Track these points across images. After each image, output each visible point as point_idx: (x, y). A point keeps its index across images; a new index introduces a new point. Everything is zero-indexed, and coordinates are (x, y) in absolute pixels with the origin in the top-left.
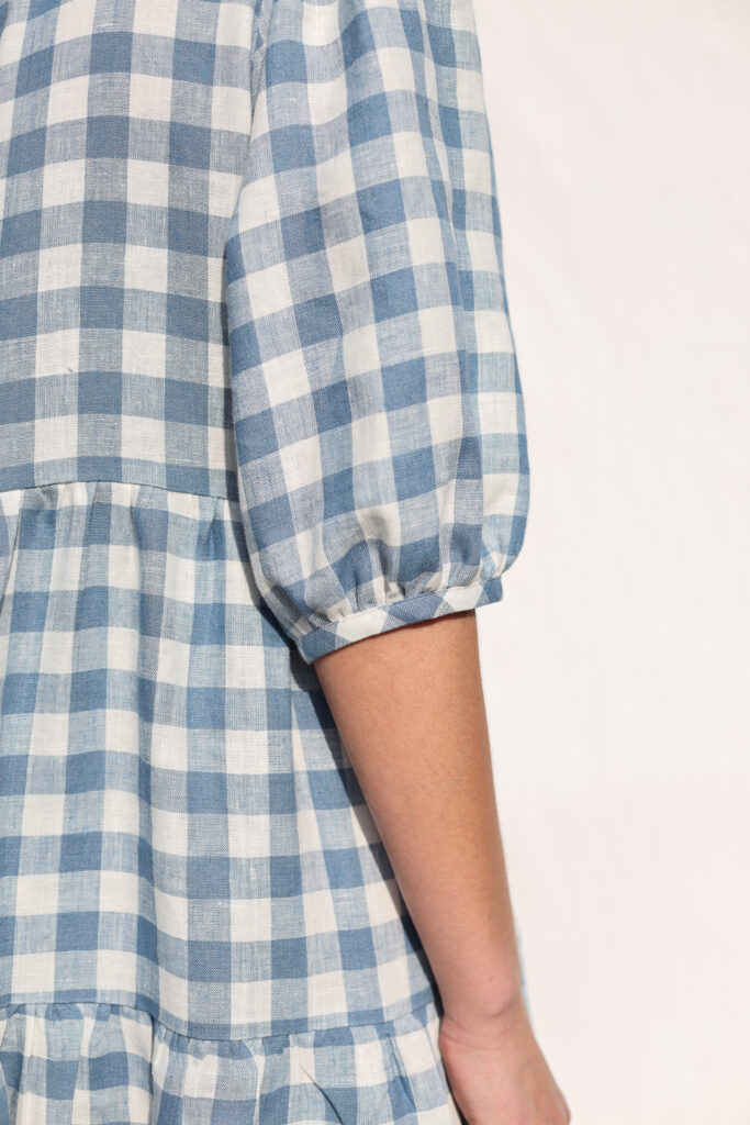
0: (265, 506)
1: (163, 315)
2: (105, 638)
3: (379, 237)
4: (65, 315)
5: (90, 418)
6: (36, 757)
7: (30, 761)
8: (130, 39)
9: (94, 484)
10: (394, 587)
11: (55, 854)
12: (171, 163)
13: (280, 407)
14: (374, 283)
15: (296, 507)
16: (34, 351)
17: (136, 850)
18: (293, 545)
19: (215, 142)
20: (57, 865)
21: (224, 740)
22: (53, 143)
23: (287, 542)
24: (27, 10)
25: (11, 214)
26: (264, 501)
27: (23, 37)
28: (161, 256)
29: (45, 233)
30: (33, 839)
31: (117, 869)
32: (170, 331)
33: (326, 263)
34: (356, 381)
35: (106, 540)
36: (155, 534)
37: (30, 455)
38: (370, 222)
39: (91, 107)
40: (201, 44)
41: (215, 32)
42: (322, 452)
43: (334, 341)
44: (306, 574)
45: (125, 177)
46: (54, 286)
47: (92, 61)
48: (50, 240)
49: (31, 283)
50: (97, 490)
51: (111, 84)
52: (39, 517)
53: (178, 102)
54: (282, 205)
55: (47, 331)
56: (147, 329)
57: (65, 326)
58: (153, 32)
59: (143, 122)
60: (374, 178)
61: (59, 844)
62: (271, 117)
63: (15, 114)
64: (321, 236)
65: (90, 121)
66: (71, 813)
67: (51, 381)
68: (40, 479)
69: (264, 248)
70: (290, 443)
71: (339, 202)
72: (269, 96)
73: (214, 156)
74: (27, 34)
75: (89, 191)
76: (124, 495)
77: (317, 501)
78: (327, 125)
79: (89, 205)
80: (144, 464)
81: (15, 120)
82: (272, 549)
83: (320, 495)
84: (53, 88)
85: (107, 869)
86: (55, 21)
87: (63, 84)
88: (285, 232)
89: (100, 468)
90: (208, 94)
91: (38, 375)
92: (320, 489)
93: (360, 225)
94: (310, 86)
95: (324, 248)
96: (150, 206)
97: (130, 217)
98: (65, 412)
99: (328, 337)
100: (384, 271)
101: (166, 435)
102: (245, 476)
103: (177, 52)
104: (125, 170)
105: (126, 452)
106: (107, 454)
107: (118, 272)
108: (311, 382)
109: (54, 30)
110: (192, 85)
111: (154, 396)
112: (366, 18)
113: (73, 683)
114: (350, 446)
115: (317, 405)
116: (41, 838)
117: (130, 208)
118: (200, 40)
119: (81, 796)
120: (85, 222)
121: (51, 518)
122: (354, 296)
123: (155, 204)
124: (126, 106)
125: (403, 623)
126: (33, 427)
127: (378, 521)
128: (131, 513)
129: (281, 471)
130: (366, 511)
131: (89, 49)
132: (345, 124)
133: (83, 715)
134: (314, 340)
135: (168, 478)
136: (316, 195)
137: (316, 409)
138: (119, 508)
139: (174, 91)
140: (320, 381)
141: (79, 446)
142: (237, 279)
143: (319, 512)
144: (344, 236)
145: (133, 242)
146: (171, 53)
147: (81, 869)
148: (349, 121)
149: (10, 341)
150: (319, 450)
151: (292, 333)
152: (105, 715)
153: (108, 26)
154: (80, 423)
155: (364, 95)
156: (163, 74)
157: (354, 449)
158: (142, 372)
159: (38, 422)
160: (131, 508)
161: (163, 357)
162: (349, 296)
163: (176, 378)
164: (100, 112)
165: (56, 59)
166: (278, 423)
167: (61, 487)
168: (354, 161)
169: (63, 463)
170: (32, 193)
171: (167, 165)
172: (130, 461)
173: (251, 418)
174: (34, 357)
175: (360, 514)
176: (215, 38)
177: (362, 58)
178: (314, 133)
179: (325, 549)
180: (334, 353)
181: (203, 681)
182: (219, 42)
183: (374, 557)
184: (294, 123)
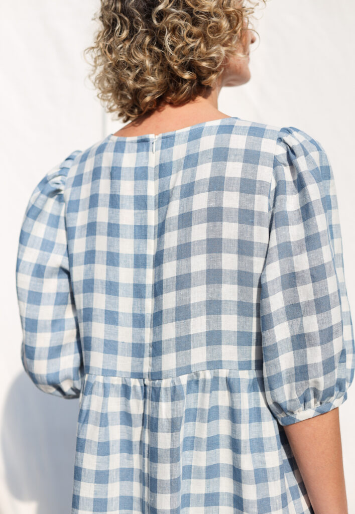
0: (274, 376)
1: (236, 309)
2: (218, 424)
3: (317, 284)
4: (201, 311)
5: (211, 347)
6: (195, 466)
7: (193, 468)
8: (222, 209)
9: (213, 371)
10: (318, 403)
11: (203, 500)
12: (238, 254)
13: (279, 342)
14: (316, 300)
15: (284, 376)
16: (190, 325)
17: (232, 499)
18: (283, 389)
19: (255, 246)
20: (203, 504)
21: (264, 456)
22: (194, 248)
23: (280, 388)
24: (179, 196)
25: (179, 274)
26: (273, 374)
27: (178, 206)
28: (235, 288)
29: (192, 281)
30: (194, 495)
31: (225, 505)
32: (239, 314)
33: (297, 292)
34: (309, 335)
35: (217, 389)
36: (236, 387)
37: (190, 362)
38: (314, 279)
39: (208, 235)
40: (248, 210)
41: (254, 206)
42: (295, 357)
43: (299, 319)
44: (287, 399)
45: (221, 260)
46: (196, 301)
47: (208, 218)
48: (194, 284)
49: (188, 300)
50: (214, 372)
51: (215, 226)
52: (193, 382)
53: (240, 232)
54: (281, 271)
55: (194, 317)
56: (230, 314)
57: (201, 315)
58: (230, 206)
59: (228, 240)
60: (316, 263)
61: (204, 497)
62: (278, 239)
63: (178, 236)
64: (295, 282)
65: (208, 240)
66: (208, 487)
67: (196, 335)
68: (193, 370)
69: (275, 287)
70: (283, 354)
71: (303, 271)
72: (277, 232)
73: (255, 251)
74: (180, 205)
75: (208, 266)
76: (223, 373)
77: (292, 375)
78: (297, 242)
79: (208, 271)
80: (230, 362)
81: (178, 238)
82: (275, 391)
83: (293, 373)
84: (193, 227)
85: (222, 505)
86: (192, 201)
87: (197, 226)
88: (282, 280)
89: (215, 364)
90: (252, 229)
91: (192, 333)
92: (293, 370)
93: (311, 280)
94: (290, 227)
95: (297, 287)
96: (231, 270)
97: (223, 274)
98: (201, 345)
99: (297, 318)
100: (319, 296)
101: (238, 351)
102: (267, 366)
103: (239, 213)
104: (221, 257)
105: (223, 359)
106: (217, 359)
107: (219, 294)
108: (291, 333)
109: (192, 205)
110: (246, 226)
111: (233, 338)
112: (312, 205)
113: (207, 441)
114: (306, 356)
115: (292, 341)
116: (197, 494)
117: (223, 271)
118: (248, 209)
119: (211, 480)
120: (207, 277)
121: (197, 382)
122: (308, 304)
123: (233, 269)
124: (221, 234)
125: (320, 414)
126: (190, 352)
127: (317, 382)
128: (226, 380)
129: (279, 364)
130: (313, 380)
131: (206, 214)
132: (304, 243)
133: (212, 452)
134: (292, 318)
135: (239, 366)
136: (294, 268)
137: (292, 342)
138: (222, 378)
139: (239, 228)
140: (294, 332)
141: (207, 357)
142: (266, 298)
143: (294, 379)
144: (304, 283)
145: (225, 283)
146: (237, 214)
147: (212, 505)
148: (306, 242)
149: (181, 321)
150: (293, 357)
151: (284, 316)
152: (219, 451)
153: (213, 204)
154: (207, 349)
155: (311, 233)
156: (235, 222)
157: (308, 358)
158: (229, 330)
159: (192, 350)
160: (226, 377)
161: (236, 323)
162: (305, 304)
163: (241, 330)
164: (211, 236)
165: (193, 216)
166: (279, 347)
167: (201, 372)
168: (309, 257)
169: (201, 364)
170: (187, 267)
171: (237, 255)
172: (225, 361)
173: (270, 346)
174: (190, 327)
175: (310, 381)
176: (254, 208)
177: (311, 219)
178: (292, 245)
179: (296, 392)
180: (299, 323)
181: (254, 436)
182: (256, 209)
183: (312, 393)
184: (285, 241)
